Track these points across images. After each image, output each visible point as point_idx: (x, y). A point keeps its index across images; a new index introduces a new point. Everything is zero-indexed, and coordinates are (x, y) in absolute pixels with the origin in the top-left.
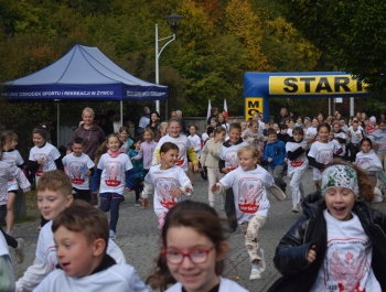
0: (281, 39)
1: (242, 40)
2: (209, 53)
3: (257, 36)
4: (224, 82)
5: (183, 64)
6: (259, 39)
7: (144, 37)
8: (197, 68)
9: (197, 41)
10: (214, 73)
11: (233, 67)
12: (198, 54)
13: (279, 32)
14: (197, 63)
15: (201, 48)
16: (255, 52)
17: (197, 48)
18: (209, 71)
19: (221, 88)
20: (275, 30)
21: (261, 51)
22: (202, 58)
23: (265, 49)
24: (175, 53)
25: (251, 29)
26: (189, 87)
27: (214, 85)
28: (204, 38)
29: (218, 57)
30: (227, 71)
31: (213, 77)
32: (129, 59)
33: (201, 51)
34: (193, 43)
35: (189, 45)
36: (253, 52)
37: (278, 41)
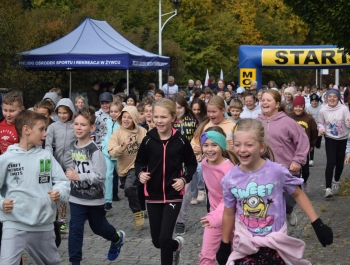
0: (273, 16)
1: (238, 17)
2: (207, 29)
3: (251, 13)
4: (221, 55)
5: (184, 38)
6: (253, 16)
7: (149, 13)
8: (196, 42)
9: (196, 17)
10: (211, 47)
11: (230, 42)
12: (198, 29)
13: (272, 10)
14: (197, 38)
15: (200, 24)
16: (249, 28)
17: (197, 23)
18: (207, 45)
19: (218, 60)
20: (268, 8)
21: (255, 27)
22: (201, 33)
23: (258, 26)
24: (177, 28)
25: (246, 7)
26: (189, 59)
27: (212, 57)
28: (202, 15)
29: (216, 32)
30: (223, 45)
31: (211, 50)
32: (135, 32)
33: (200, 27)
34: (193, 19)
35: (190, 21)
36: (247, 28)
37: (271, 18)
